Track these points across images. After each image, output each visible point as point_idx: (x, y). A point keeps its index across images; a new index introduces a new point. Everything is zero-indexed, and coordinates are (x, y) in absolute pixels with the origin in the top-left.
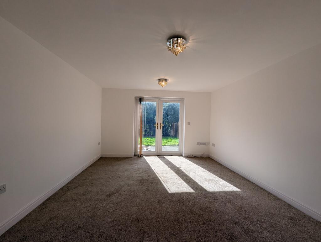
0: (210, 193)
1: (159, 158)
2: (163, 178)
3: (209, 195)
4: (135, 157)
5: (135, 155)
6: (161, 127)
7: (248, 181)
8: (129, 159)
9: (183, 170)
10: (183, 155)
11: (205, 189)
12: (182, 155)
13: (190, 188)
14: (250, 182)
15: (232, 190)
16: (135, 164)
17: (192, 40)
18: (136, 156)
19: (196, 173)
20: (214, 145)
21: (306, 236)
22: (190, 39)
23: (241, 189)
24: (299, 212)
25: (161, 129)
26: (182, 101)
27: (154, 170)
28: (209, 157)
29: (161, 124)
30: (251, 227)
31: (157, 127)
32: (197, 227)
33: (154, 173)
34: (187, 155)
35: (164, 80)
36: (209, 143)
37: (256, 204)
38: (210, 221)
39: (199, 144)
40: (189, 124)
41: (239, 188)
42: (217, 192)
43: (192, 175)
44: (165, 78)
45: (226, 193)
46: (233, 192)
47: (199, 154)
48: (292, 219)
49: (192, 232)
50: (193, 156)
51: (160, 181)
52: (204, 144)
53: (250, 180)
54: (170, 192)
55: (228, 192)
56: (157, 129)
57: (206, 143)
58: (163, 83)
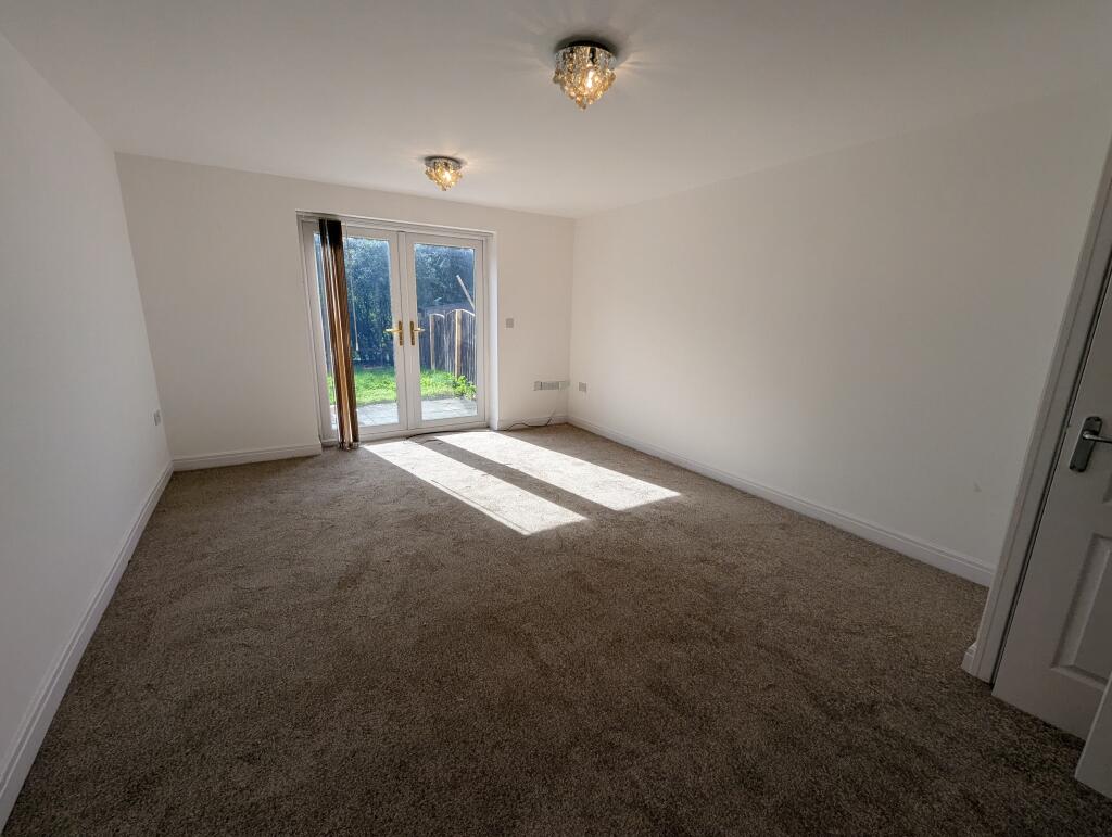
0: (621, 513)
1: (421, 443)
2: (483, 503)
3: (622, 518)
4: (332, 452)
5: (325, 447)
6: (413, 338)
7: (685, 470)
8: (310, 462)
9: (522, 470)
10: (496, 425)
11: (606, 508)
12: (488, 427)
13: (571, 512)
14: (690, 471)
15: (663, 497)
16: (349, 474)
17: (632, 63)
18: (332, 446)
19: (561, 472)
20: (583, 387)
21: (812, 549)
22: (630, 60)
23: (680, 491)
24: (791, 513)
25: (413, 344)
26: (483, 241)
27: (432, 483)
28: (567, 424)
29: (412, 328)
30: (730, 560)
31: (401, 338)
32: (638, 590)
33: (442, 492)
34: (505, 425)
35: (450, 162)
36: (567, 383)
37: (719, 515)
38: (654, 570)
39: (541, 386)
40: (510, 323)
41: (673, 489)
42: (637, 509)
43: (554, 480)
44: (458, 157)
45: (656, 506)
46: (667, 500)
47: (541, 417)
48: (783, 527)
49: (632, 601)
50: (523, 426)
51: (477, 511)
52: (554, 386)
53: (689, 468)
54: (525, 533)
55: (657, 502)
56: (401, 343)
57: (558, 383)
58: (448, 176)
